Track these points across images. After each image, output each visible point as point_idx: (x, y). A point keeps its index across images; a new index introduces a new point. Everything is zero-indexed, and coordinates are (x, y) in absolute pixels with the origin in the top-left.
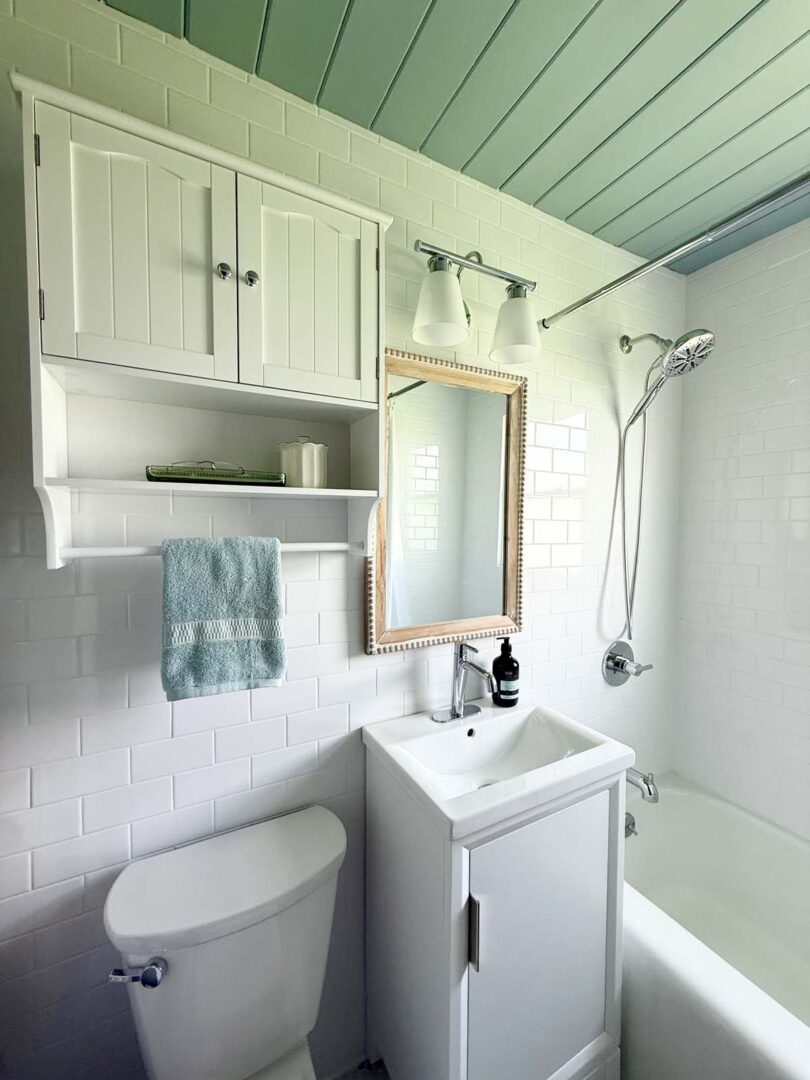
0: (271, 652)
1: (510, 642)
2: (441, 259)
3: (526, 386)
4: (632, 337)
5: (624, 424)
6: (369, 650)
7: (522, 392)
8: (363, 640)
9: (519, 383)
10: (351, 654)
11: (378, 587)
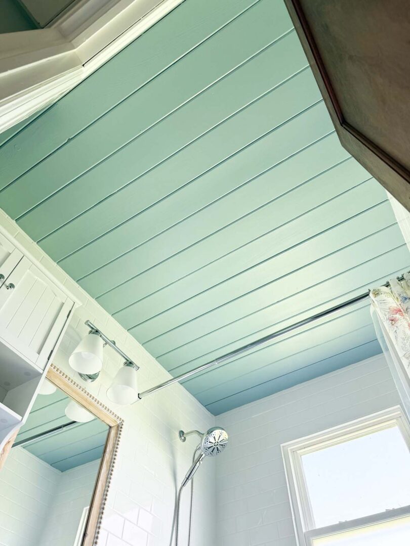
2: (97, 331)
3: (122, 425)
4: (185, 432)
7: (119, 428)
9: (119, 422)
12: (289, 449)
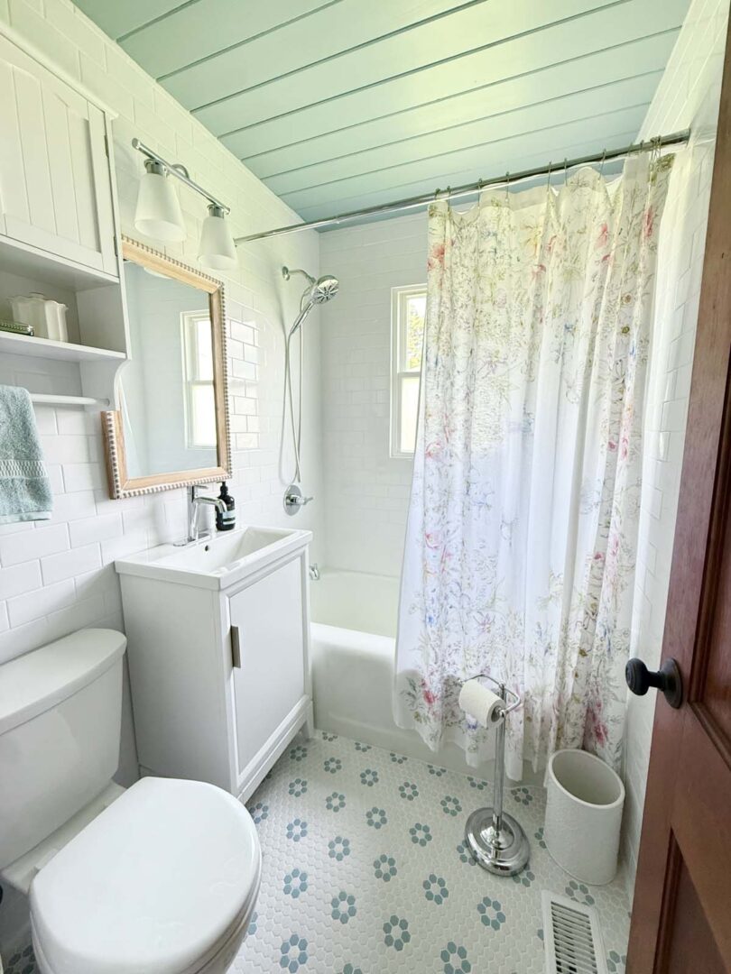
0: (37, 489)
1: (227, 485)
2: (157, 163)
3: (223, 289)
4: (290, 269)
5: (288, 333)
6: (115, 495)
7: (220, 293)
8: (109, 488)
9: (218, 286)
10: (96, 502)
11: (118, 443)
12: (399, 293)
